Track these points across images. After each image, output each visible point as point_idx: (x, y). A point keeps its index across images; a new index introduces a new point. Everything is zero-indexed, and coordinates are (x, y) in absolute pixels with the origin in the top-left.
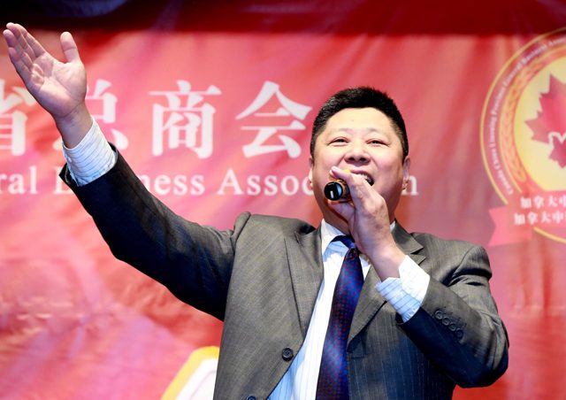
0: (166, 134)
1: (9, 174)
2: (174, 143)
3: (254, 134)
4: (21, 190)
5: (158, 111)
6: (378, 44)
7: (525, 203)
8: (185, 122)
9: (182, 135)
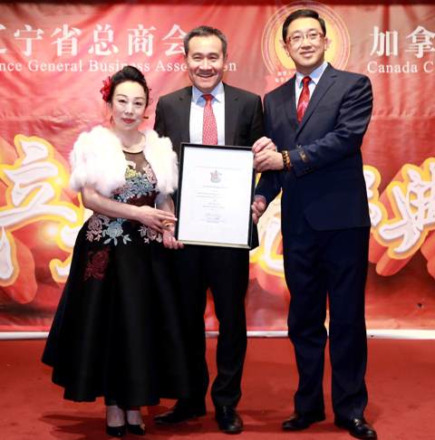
0: (134, 46)
1: (71, 63)
2: (137, 50)
3: (170, 46)
4: (76, 70)
5: (130, 37)
6: (219, 10)
7: (279, 74)
8: (142, 41)
9: (141, 47)
